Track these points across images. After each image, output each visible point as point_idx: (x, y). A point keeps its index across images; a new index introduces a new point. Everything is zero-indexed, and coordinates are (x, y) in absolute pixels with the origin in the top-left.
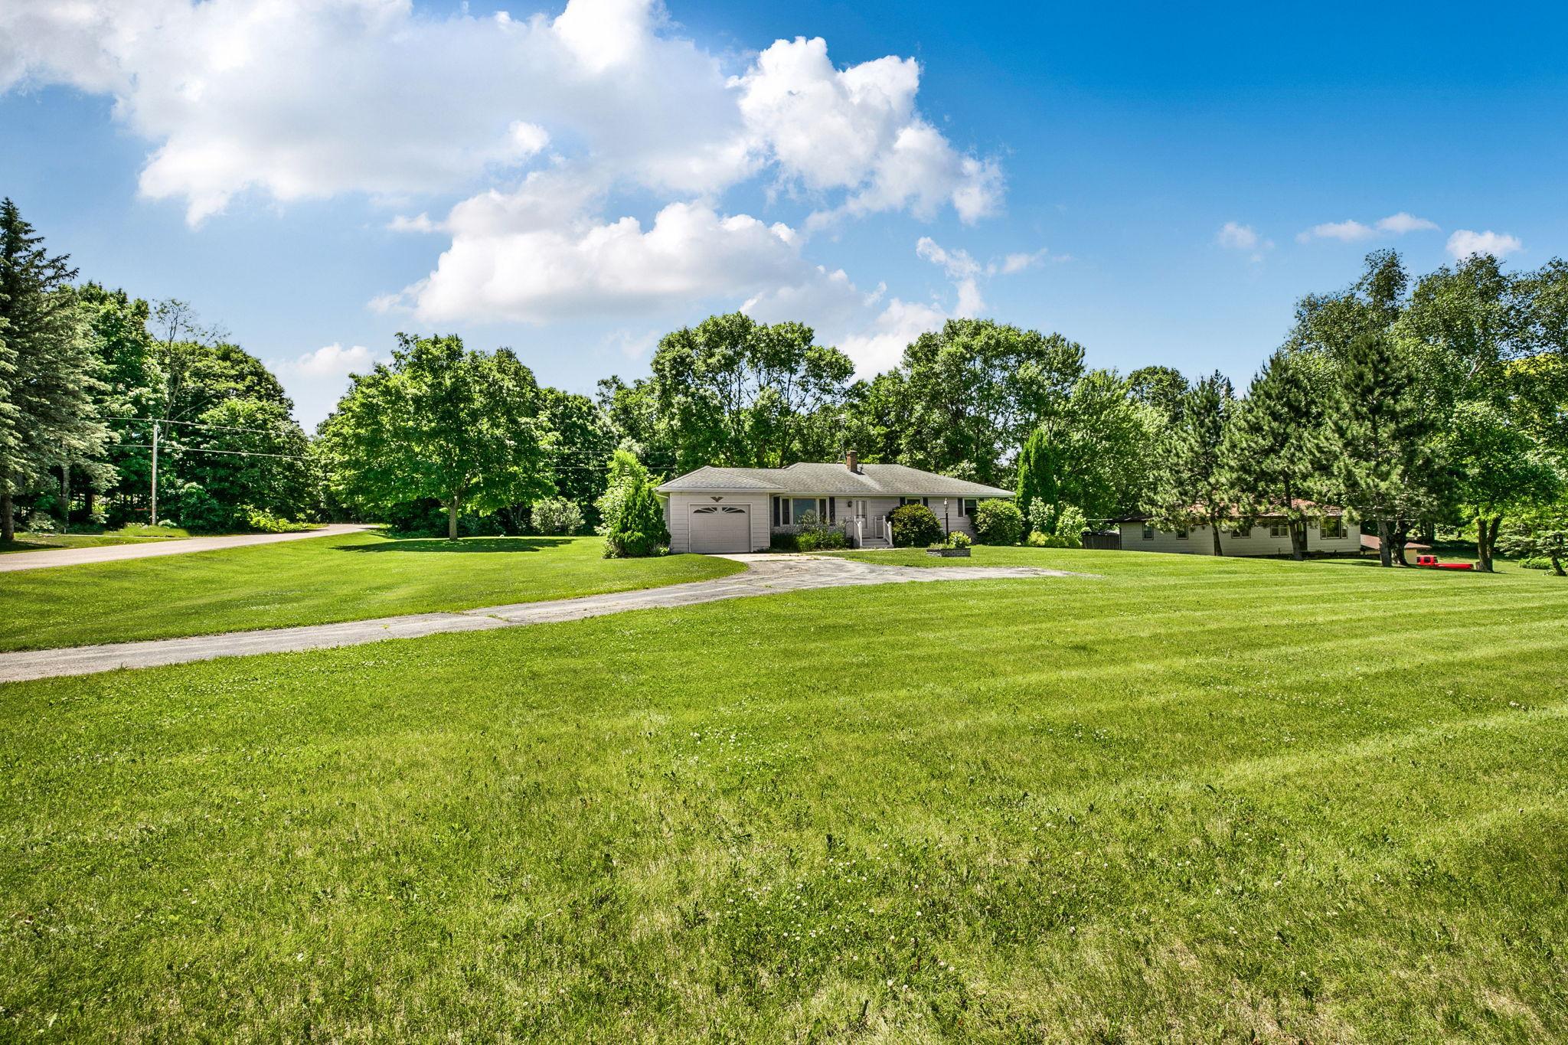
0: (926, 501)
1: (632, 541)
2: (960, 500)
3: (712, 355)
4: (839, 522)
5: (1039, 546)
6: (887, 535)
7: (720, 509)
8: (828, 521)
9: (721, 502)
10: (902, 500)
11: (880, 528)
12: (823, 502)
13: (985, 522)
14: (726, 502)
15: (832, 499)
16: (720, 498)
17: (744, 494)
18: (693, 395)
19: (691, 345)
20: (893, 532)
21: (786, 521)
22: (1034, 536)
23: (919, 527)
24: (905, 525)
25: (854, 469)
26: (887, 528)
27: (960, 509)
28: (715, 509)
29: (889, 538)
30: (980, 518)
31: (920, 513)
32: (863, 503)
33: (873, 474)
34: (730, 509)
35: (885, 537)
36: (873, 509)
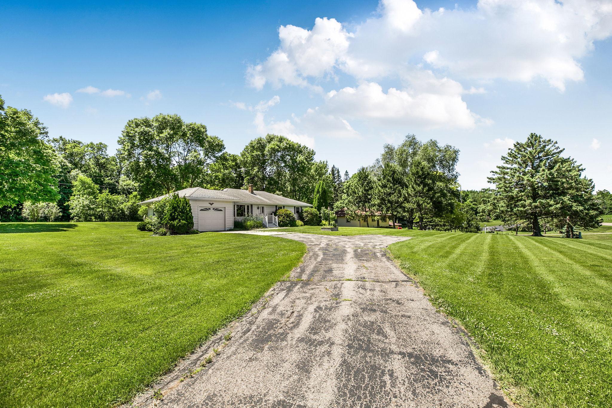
0: (284, 207)
1: (180, 225)
2: (295, 207)
3: (162, 133)
4: (254, 216)
6: (275, 221)
7: (212, 209)
8: (250, 214)
9: (213, 206)
10: (276, 206)
11: (270, 219)
12: (248, 206)
13: (307, 216)
14: (215, 205)
15: (252, 205)
16: (213, 204)
17: (223, 202)
18: (155, 151)
19: (150, 126)
20: (278, 220)
23: (290, 218)
24: (284, 217)
25: (252, 193)
26: (275, 219)
27: (295, 211)
28: (210, 209)
29: (276, 223)
30: (305, 215)
31: (288, 212)
32: (263, 208)
33: (260, 195)
34: (216, 209)
35: (273, 222)
36: (266, 210)
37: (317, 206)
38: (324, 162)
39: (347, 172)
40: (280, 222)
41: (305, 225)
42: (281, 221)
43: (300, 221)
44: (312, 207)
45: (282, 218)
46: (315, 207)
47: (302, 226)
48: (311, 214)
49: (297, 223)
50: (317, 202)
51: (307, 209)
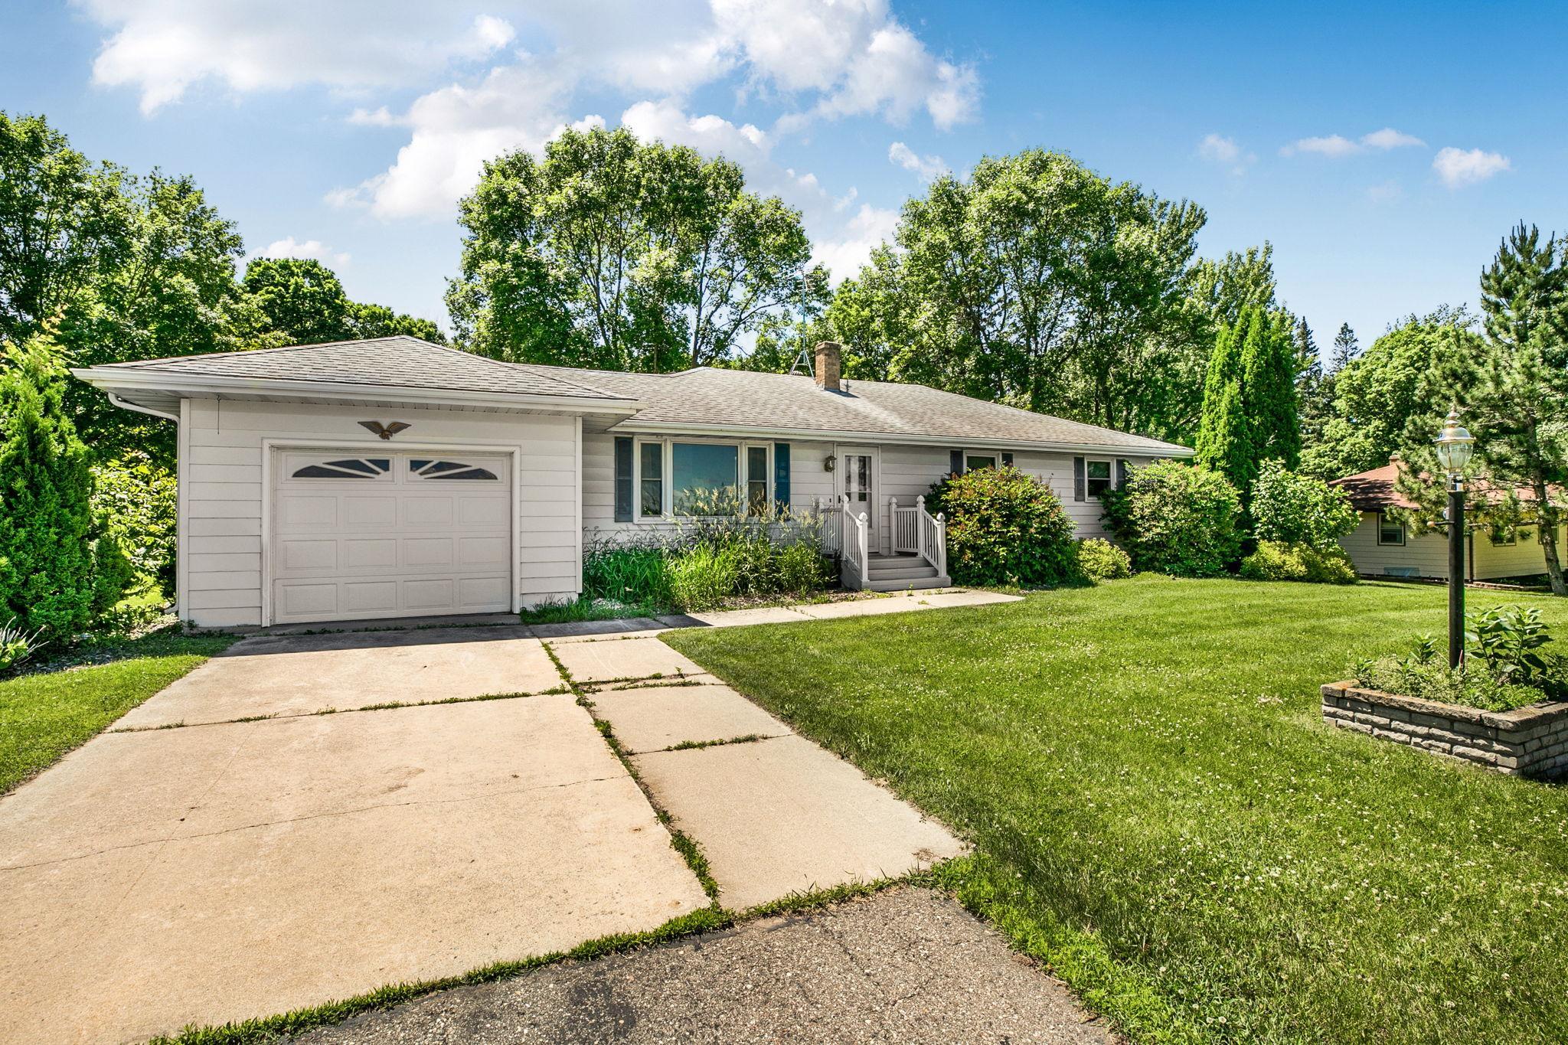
0: (1008, 458)
2: (1079, 461)
4: (801, 512)
5: (1290, 578)
6: (931, 546)
7: (398, 465)
8: (771, 508)
10: (956, 455)
11: (909, 531)
12: (757, 457)
13: (1155, 516)
15: (783, 450)
16: (398, 427)
17: (487, 414)
20: (948, 540)
21: (653, 508)
22: (1270, 552)
24: (985, 522)
25: (832, 386)
26: (930, 529)
27: (1079, 483)
28: (384, 465)
29: (937, 559)
30: (1142, 504)
31: (1018, 490)
32: (864, 462)
33: (872, 398)
34: (440, 466)
35: (922, 551)
36: (887, 480)
37: (1226, 456)
38: (1252, 254)
39: (1345, 329)
40: (962, 550)
41: (1137, 566)
42: (963, 546)
43: (1106, 547)
44: (1189, 462)
45: (972, 524)
46: (1213, 462)
47: (1117, 574)
48: (1189, 501)
49: (1083, 555)
50: (1221, 427)
51: (1153, 470)
